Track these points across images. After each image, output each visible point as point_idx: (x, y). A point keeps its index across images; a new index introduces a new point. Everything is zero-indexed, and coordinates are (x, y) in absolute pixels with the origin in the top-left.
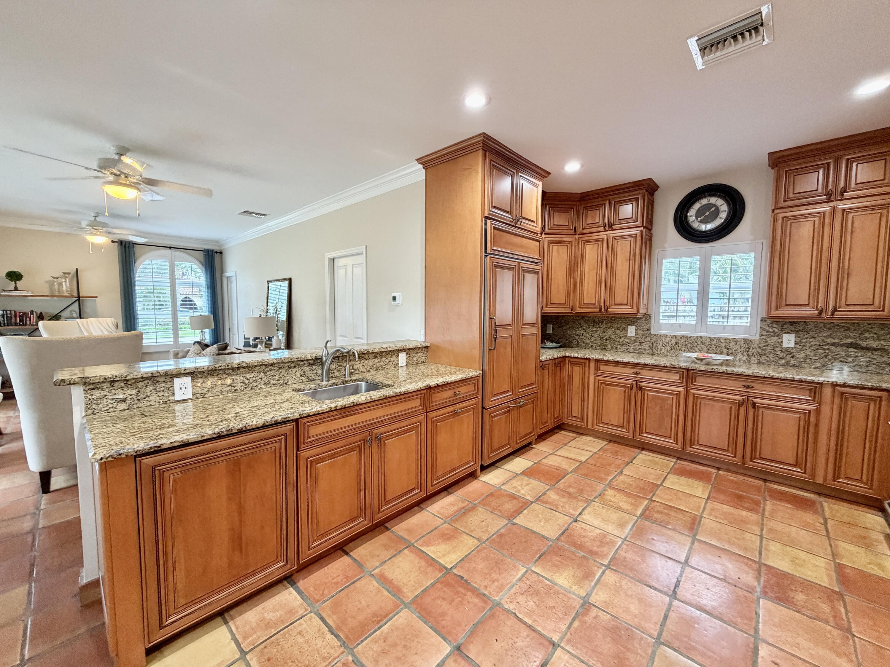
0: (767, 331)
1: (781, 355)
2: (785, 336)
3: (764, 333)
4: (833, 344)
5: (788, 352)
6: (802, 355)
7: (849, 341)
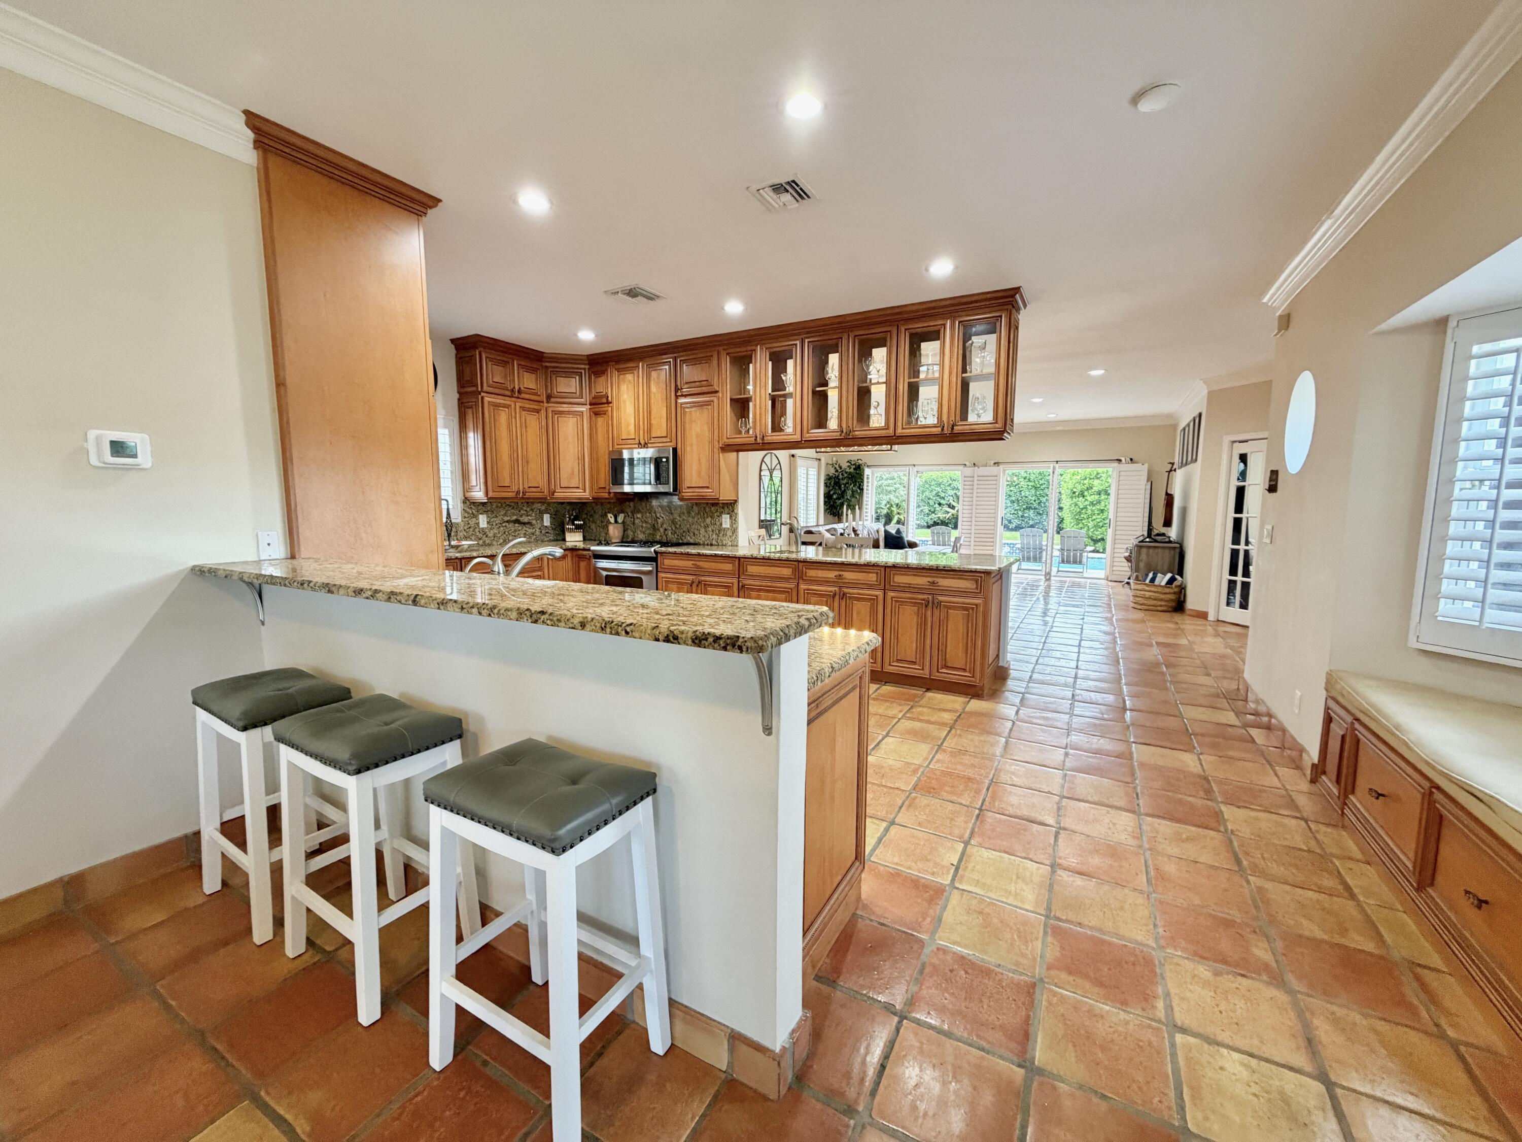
0: (468, 513)
1: (480, 535)
2: (481, 516)
3: (466, 515)
4: (507, 522)
5: (483, 532)
6: (491, 534)
7: (515, 518)
